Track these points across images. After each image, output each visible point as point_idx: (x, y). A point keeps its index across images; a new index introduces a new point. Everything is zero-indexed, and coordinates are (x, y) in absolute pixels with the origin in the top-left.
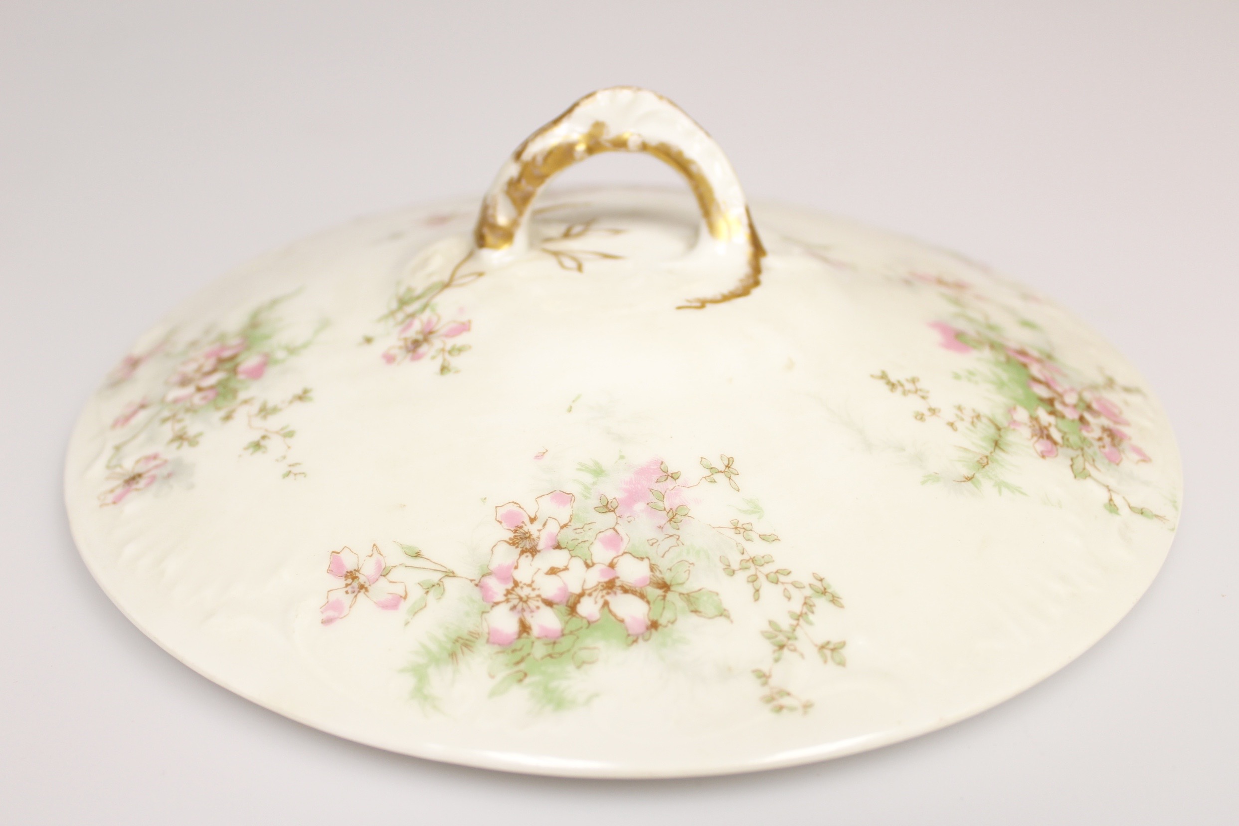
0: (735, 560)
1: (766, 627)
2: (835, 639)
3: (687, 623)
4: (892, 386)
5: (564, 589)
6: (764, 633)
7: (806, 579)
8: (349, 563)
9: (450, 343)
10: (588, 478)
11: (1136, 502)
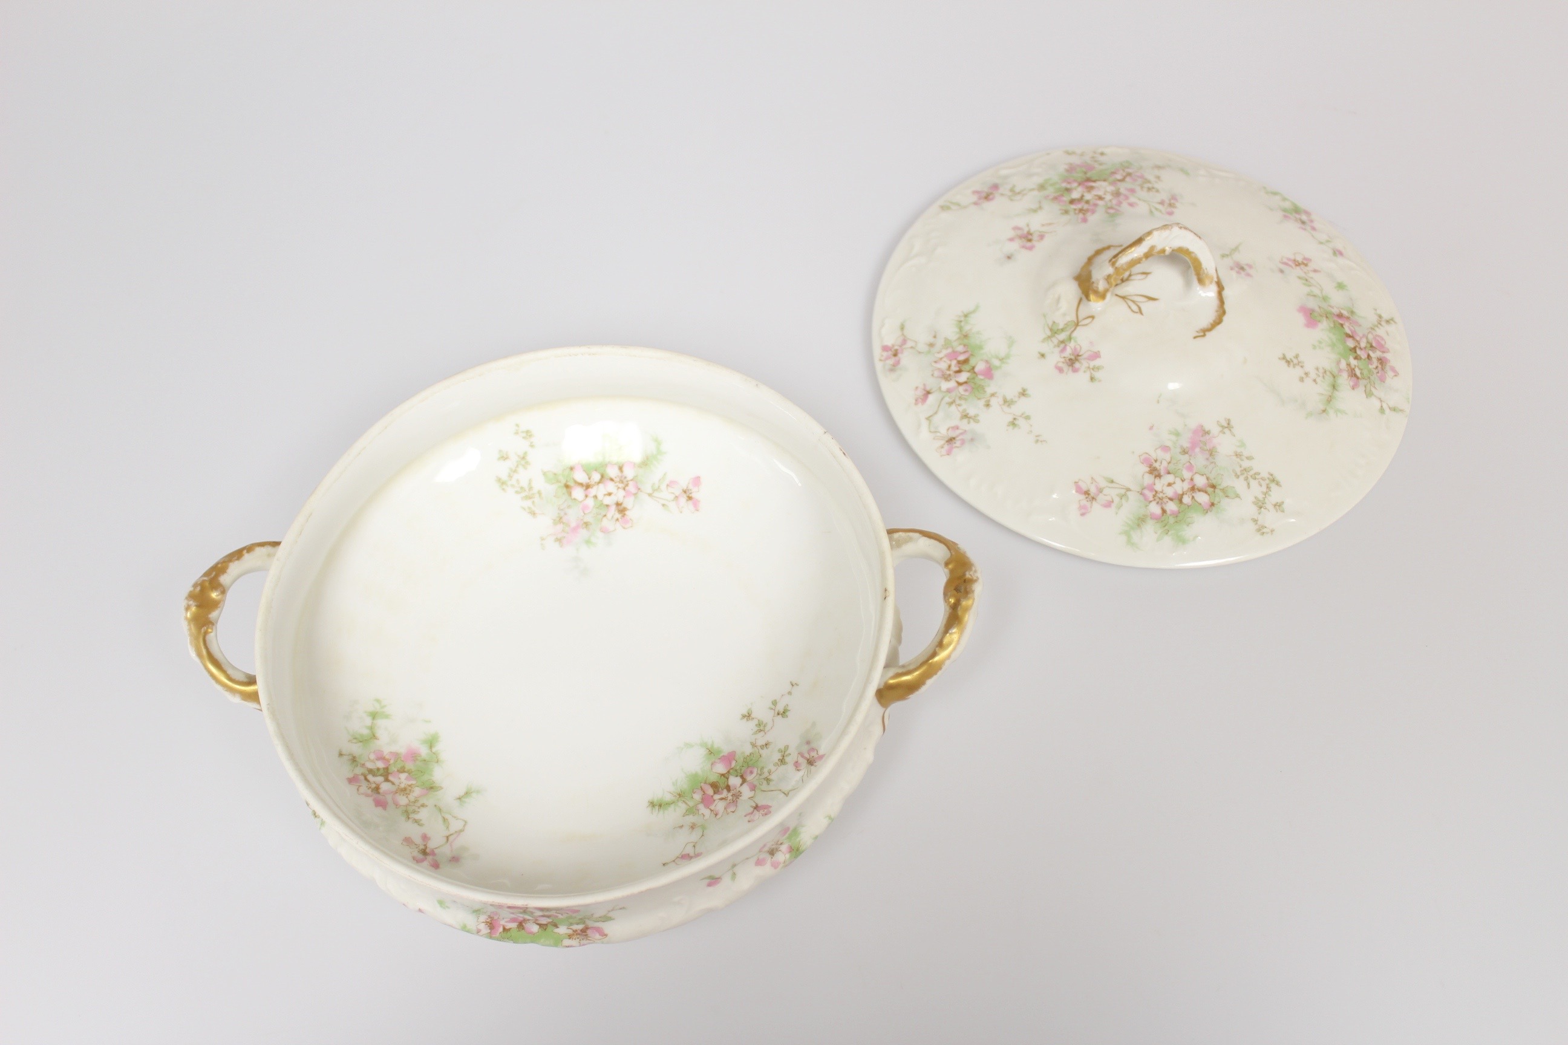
0: (1238, 470)
1: (1254, 500)
2: (1279, 501)
3: (1225, 502)
4: (1288, 362)
5: (1176, 493)
6: (1253, 503)
7: (1265, 475)
8: (1084, 487)
9: (1092, 364)
10: (1174, 438)
11: (1391, 404)
